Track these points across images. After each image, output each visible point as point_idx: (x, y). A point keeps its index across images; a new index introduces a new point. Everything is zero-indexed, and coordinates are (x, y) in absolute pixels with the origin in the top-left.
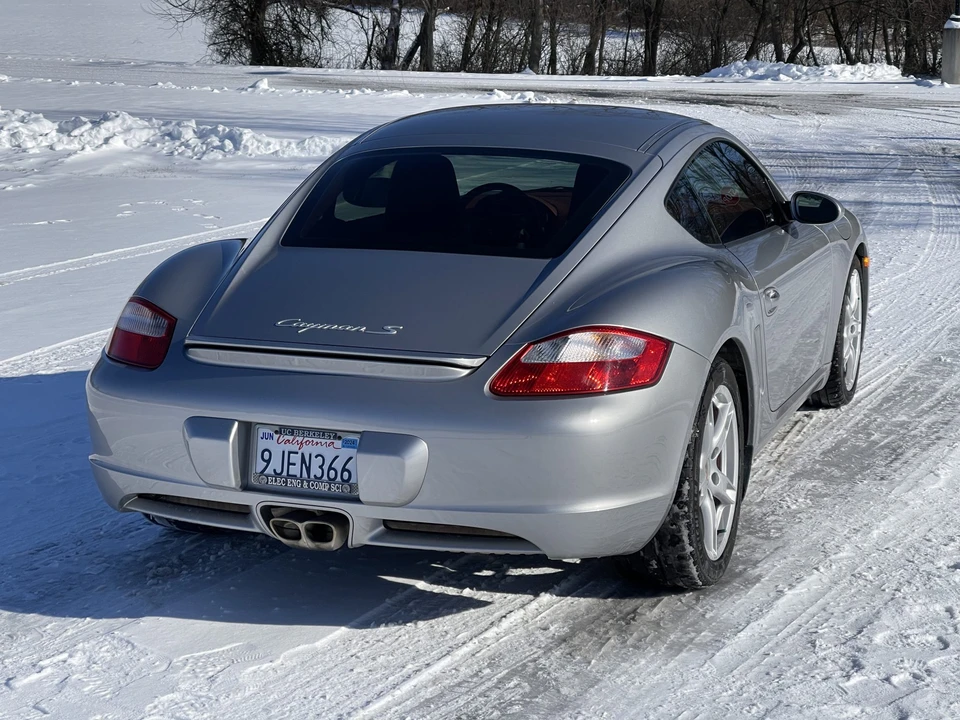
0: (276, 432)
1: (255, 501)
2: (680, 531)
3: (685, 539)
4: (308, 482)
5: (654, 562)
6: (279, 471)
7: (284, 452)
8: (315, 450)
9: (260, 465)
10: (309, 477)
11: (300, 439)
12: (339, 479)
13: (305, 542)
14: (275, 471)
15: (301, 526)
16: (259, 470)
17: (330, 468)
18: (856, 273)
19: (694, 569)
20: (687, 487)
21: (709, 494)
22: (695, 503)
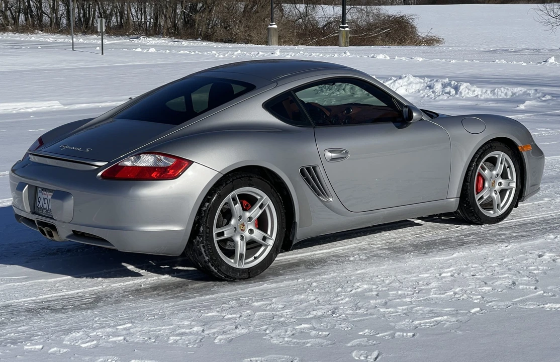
0: (42, 190)
2: (199, 249)
6: (42, 206)
7: (43, 198)
10: (48, 209)
11: (48, 193)
15: (45, 229)
16: (37, 205)
18: (502, 154)
19: (213, 268)
20: (202, 229)
21: (242, 238)
22: (207, 237)
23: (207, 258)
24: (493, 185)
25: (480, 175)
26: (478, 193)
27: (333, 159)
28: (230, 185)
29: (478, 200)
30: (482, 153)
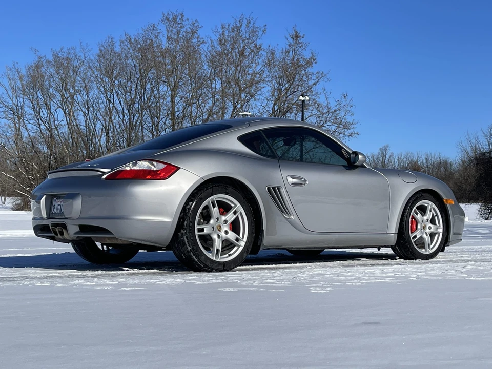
0: (57, 199)
1: (50, 222)
7: (57, 205)
9: (52, 210)
10: (61, 213)
11: (61, 200)
14: (55, 212)
15: (57, 229)
18: (431, 203)
19: (194, 257)
20: (186, 223)
21: (219, 236)
22: (190, 229)
23: (189, 248)
24: (424, 228)
25: (413, 218)
26: (412, 233)
27: (293, 184)
28: (210, 191)
29: (413, 238)
30: (415, 200)
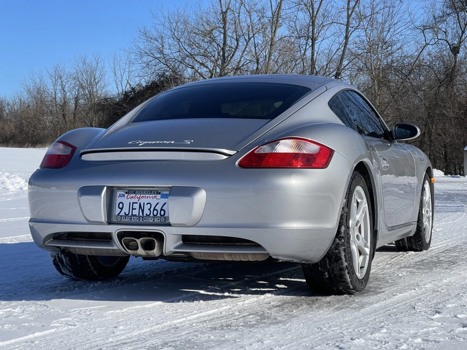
0: (126, 193)
1: (114, 230)
2: (340, 253)
3: (343, 257)
4: (143, 217)
5: (326, 273)
6: (127, 213)
7: (130, 203)
8: (146, 201)
9: (118, 211)
10: (143, 215)
11: (139, 196)
12: (159, 215)
13: (141, 251)
14: (125, 213)
15: (139, 241)
16: (117, 214)
17: (154, 209)
18: (428, 183)
19: (348, 276)
20: (343, 229)
22: (348, 238)
